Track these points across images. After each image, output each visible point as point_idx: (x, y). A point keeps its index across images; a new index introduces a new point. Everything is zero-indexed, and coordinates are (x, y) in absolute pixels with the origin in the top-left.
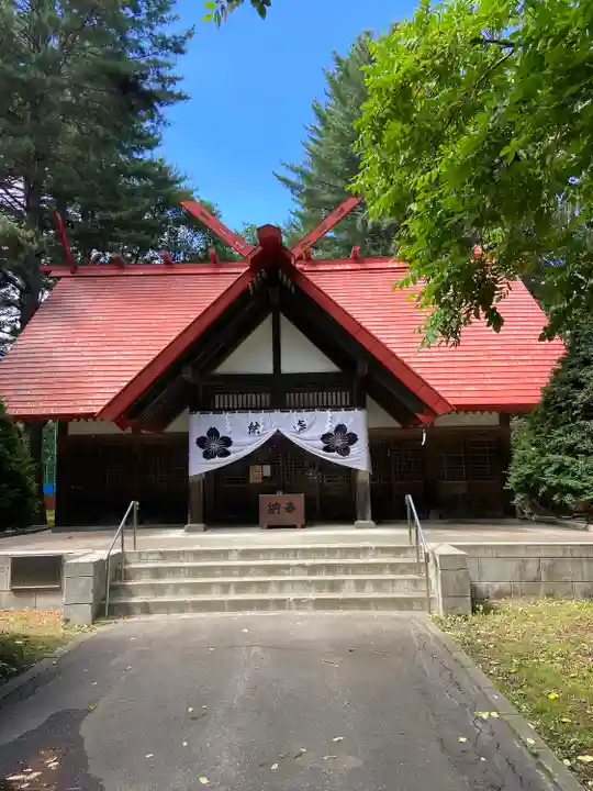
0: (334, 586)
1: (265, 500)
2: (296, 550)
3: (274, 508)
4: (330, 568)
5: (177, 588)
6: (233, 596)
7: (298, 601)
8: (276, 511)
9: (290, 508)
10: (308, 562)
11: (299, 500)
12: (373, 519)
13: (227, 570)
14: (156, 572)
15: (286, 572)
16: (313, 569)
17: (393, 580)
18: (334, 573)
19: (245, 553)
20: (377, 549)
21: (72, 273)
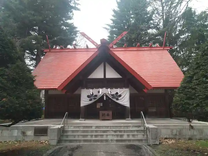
0: (122, 136)
1: (101, 112)
2: (111, 126)
4: (120, 131)
5: (78, 135)
6: (94, 138)
7: (111, 140)
8: (104, 116)
9: (108, 115)
10: (114, 130)
11: (110, 113)
12: (131, 118)
13: (92, 131)
14: (73, 131)
15: (108, 132)
16: (115, 131)
17: (137, 135)
18: (121, 133)
19: (97, 127)
20: (133, 126)
21: (50, 51)
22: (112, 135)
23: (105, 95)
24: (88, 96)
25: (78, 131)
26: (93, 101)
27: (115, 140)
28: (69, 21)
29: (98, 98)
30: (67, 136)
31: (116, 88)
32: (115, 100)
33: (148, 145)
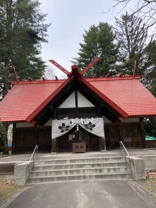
0: (101, 170)
1: (74, 145)
2: (87, 159)
3: (77, 147)
4: (99, 165)
5: (51, 172)
6: (69, 175)
7: (90, 176)
8: (78, 148)
9: (82, 147)
10: (91, 163)
11: (84, 144)
13: (67, 166)
14: (44, 168)
15: (85, 166)
16: (93, 165)
17: (119, 168)
18: (100, 166)
19: (71, 161)
20: (112, 158)
21: (17, 83)
22: (90, 170)
23: (77, 125)
24: (60, 128)
25: (50, 167)
26: (65, 132)
27: (94, 176)
28: (37, 56)
29: (70, 129)
30: (37, 174)
31: (90, 117)
32: (88, 130)
33: (133, 180)
